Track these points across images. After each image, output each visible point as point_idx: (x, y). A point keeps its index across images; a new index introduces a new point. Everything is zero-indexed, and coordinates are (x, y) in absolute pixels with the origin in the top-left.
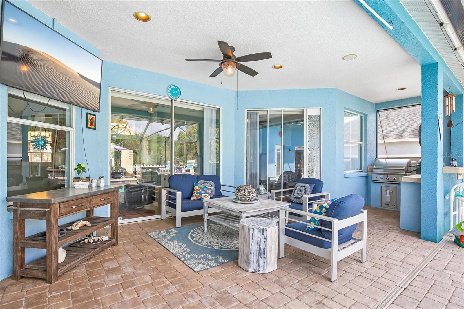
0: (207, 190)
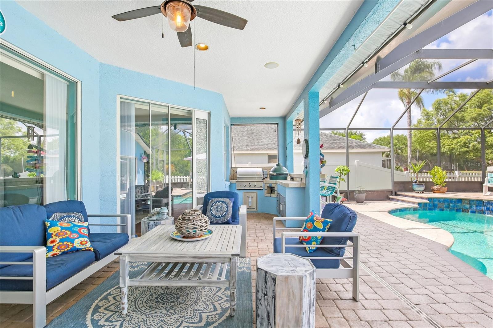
0: (80, 230)
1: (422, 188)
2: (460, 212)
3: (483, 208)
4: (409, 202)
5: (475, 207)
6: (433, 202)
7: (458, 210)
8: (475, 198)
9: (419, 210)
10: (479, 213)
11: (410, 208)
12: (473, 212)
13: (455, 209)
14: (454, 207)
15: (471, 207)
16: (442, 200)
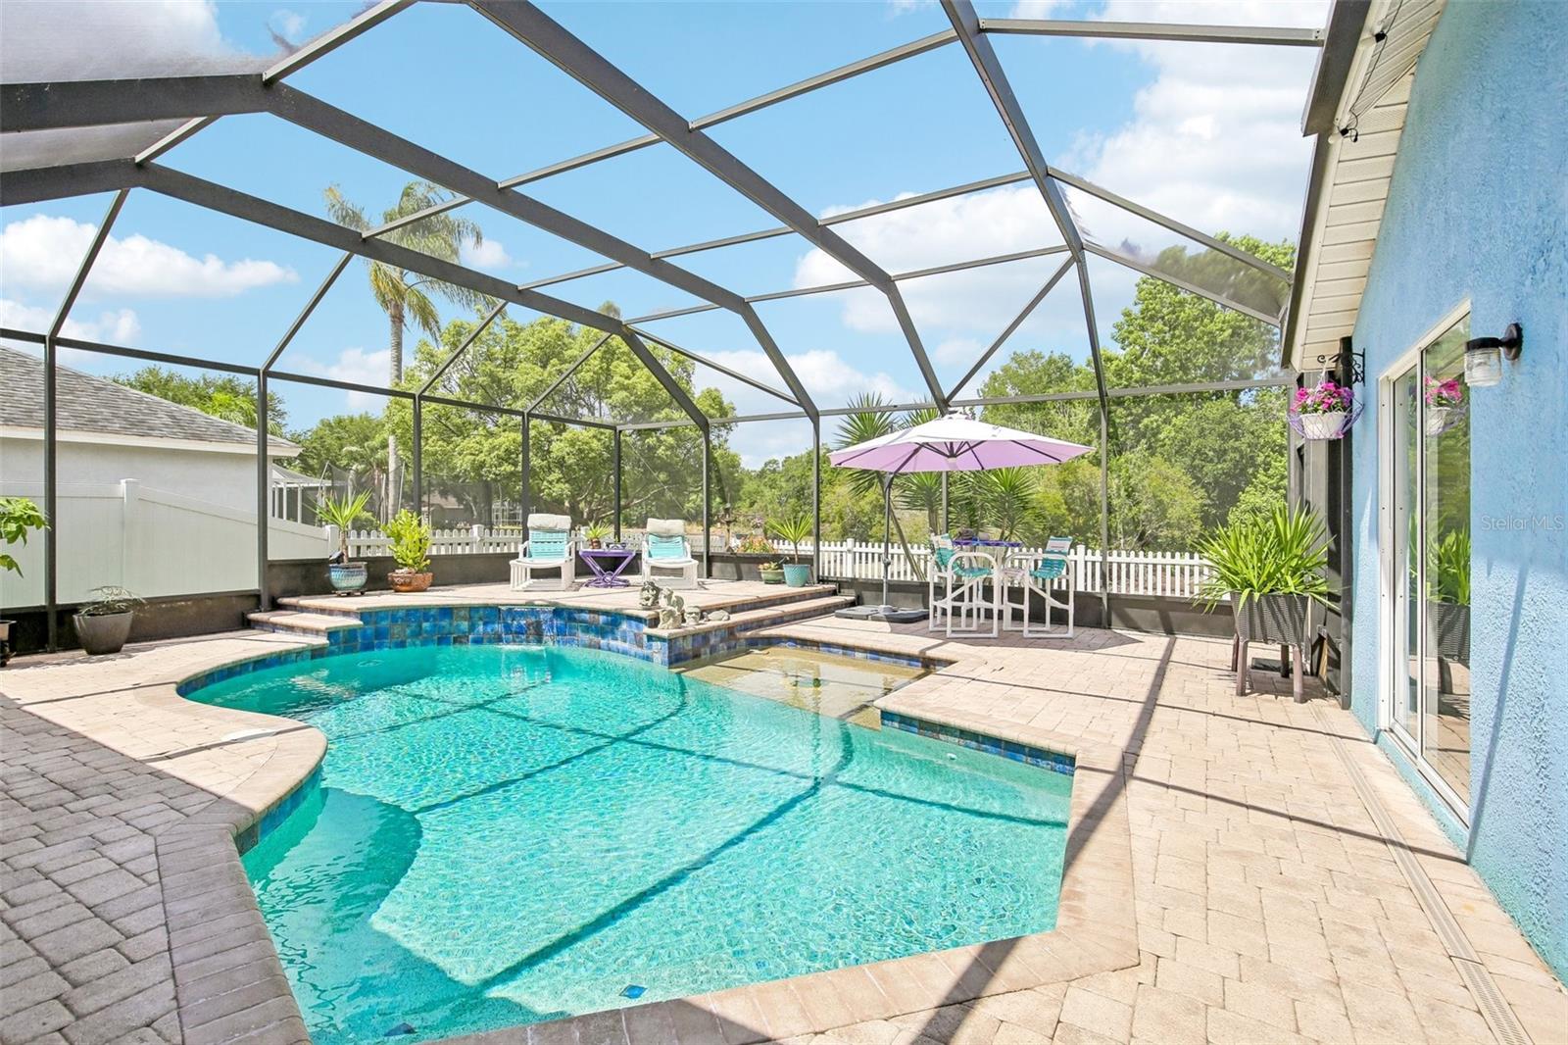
1: (359, 580)
2: (448, 644)
3: (498, 627)
4: (305, 631)
5: (481, 628)
6: (376, 623)
7: (443, 640)
8: (481, 602)
9: (331, 653)
10: (490, 641)
11: (299, 653)
12: (478, 641)
13: (436, 638)
14: (431, 633)
15: (472, 628)
16: (401, 614)
